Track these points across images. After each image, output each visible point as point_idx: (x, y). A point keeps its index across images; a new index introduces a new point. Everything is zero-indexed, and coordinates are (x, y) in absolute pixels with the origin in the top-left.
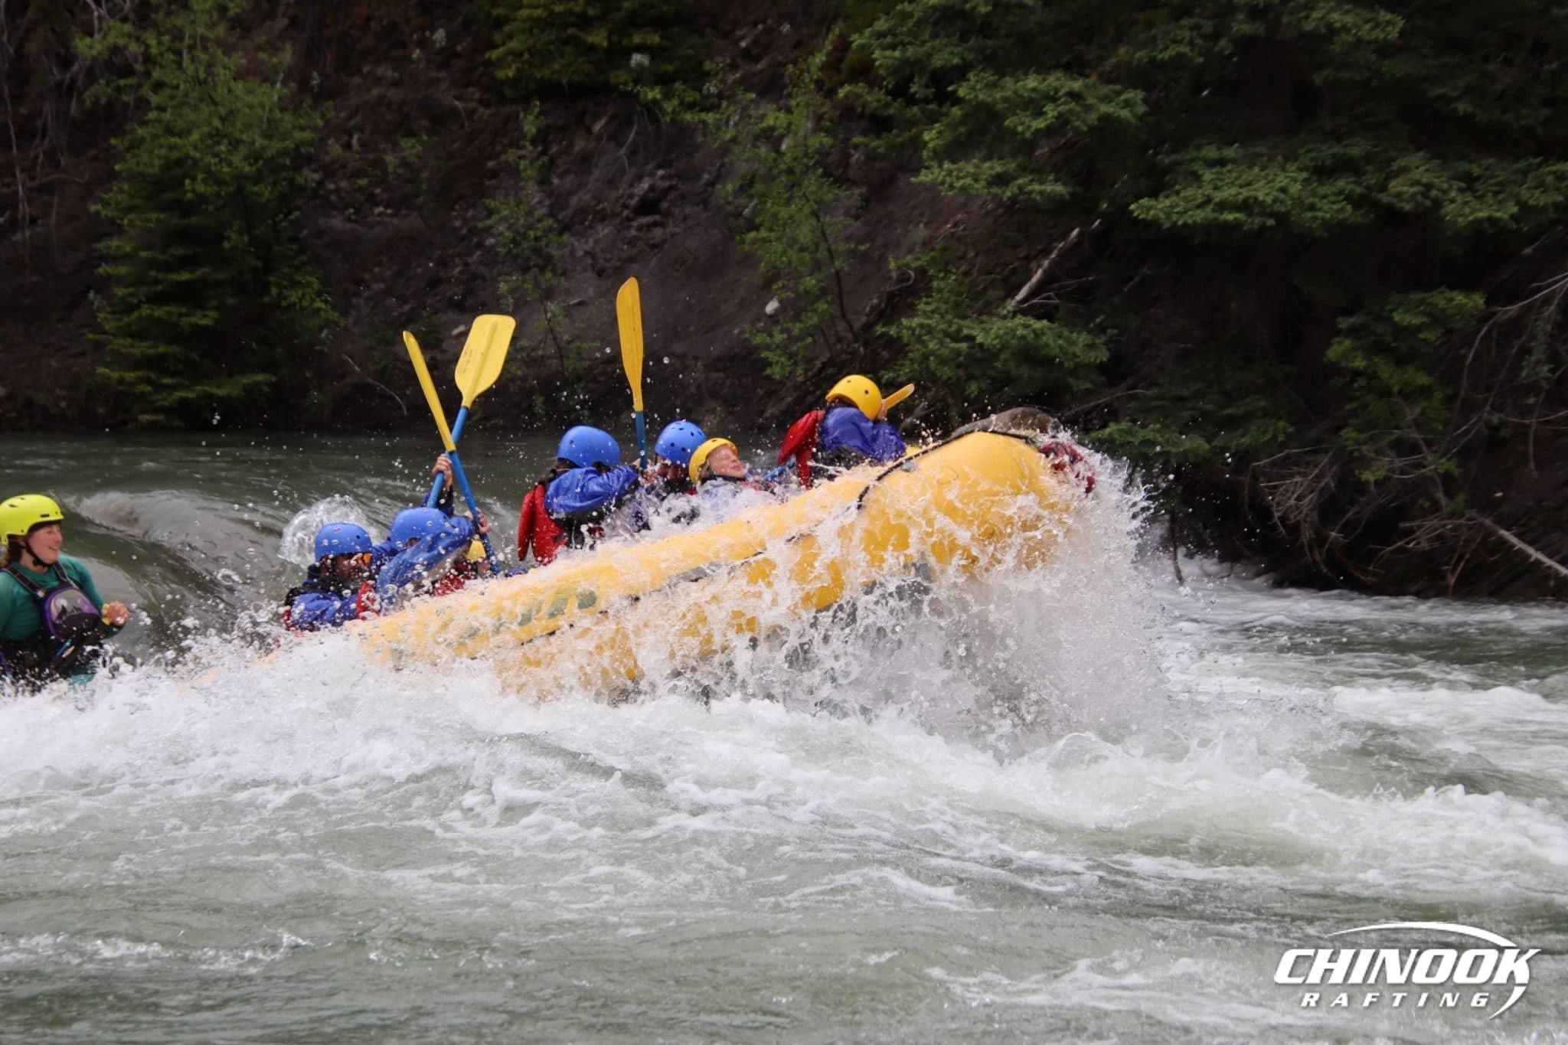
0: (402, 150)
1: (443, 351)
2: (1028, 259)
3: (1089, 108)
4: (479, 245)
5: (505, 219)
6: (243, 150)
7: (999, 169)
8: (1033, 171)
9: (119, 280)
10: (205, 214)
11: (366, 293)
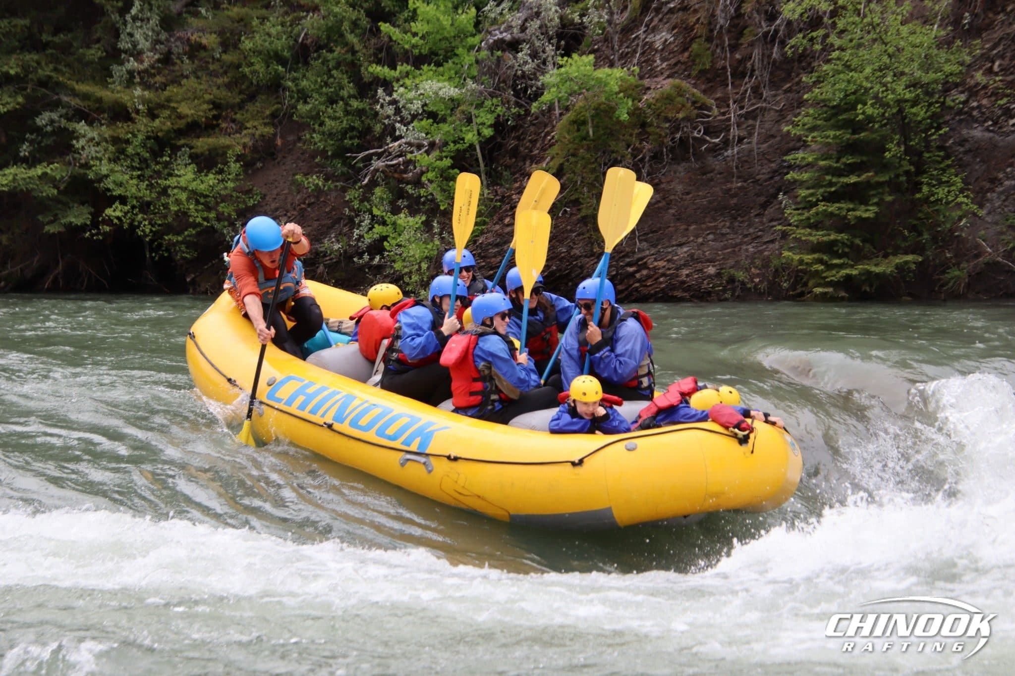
6: (905, 81)
9: (802, 183)
10: (872, 130)
11: (1000, 189)
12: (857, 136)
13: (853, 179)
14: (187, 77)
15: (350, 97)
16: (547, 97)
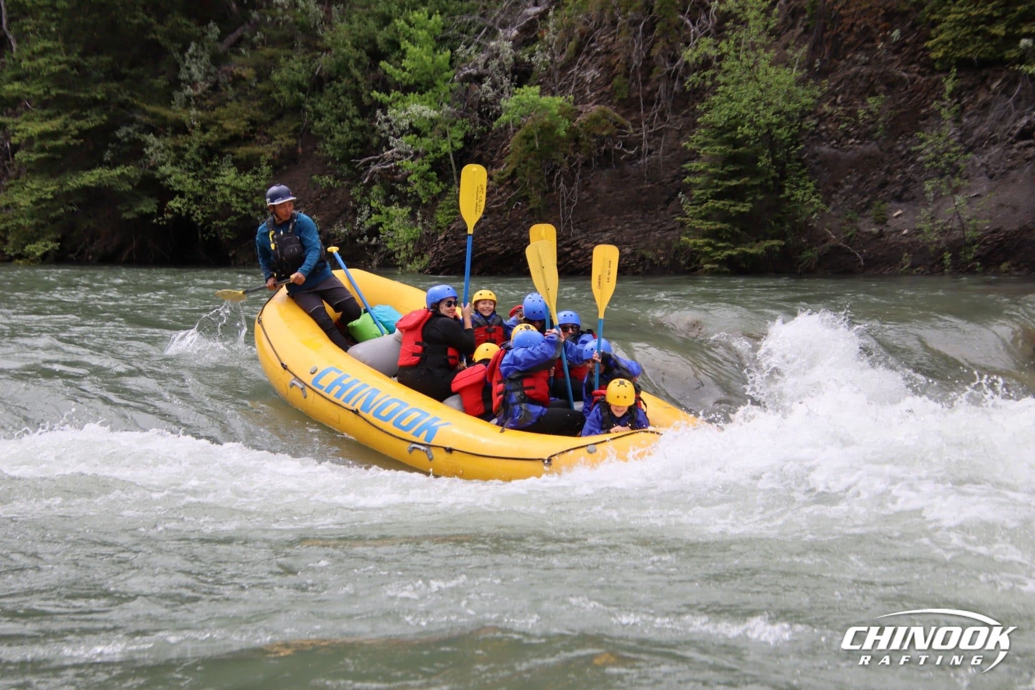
0: (868, 104)
1: (887, 226)
4: (913, 161)
5: (931, 144)
6: (772, 109)
9: (696, 185)
10: (748, 146)
11: (841, 192)
12: (736, 150)
13: (734, 183)
14: (231, 101)
15: (354, 116)
16: (504, 117)
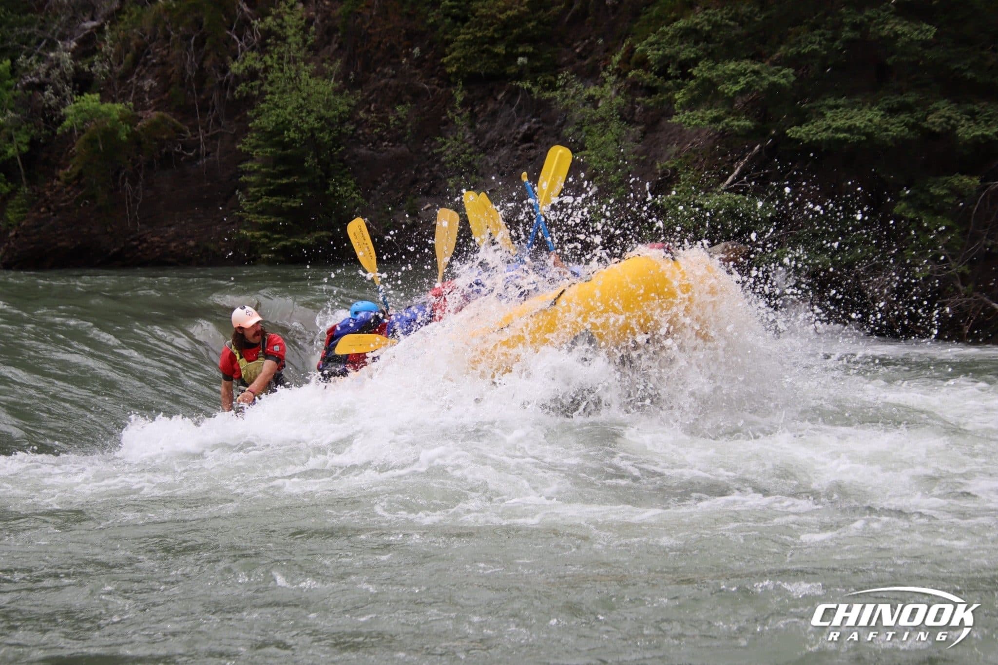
0: (397, 112)
1: (419, 218)
2: (733, 162)
3: (763, 79)
4: (438, 161)
5: (450, 148)
7: (715, 114)
8: (735, 114)
10: (295, 148)
11: (379, 188)
12: (285, 152)
13: (284, 181)
16: (67, 123)
